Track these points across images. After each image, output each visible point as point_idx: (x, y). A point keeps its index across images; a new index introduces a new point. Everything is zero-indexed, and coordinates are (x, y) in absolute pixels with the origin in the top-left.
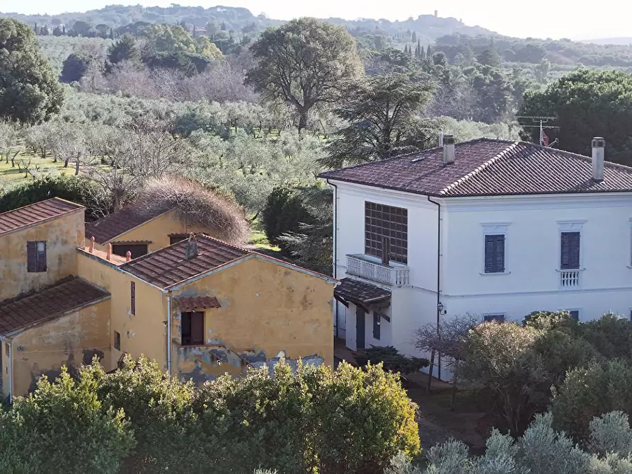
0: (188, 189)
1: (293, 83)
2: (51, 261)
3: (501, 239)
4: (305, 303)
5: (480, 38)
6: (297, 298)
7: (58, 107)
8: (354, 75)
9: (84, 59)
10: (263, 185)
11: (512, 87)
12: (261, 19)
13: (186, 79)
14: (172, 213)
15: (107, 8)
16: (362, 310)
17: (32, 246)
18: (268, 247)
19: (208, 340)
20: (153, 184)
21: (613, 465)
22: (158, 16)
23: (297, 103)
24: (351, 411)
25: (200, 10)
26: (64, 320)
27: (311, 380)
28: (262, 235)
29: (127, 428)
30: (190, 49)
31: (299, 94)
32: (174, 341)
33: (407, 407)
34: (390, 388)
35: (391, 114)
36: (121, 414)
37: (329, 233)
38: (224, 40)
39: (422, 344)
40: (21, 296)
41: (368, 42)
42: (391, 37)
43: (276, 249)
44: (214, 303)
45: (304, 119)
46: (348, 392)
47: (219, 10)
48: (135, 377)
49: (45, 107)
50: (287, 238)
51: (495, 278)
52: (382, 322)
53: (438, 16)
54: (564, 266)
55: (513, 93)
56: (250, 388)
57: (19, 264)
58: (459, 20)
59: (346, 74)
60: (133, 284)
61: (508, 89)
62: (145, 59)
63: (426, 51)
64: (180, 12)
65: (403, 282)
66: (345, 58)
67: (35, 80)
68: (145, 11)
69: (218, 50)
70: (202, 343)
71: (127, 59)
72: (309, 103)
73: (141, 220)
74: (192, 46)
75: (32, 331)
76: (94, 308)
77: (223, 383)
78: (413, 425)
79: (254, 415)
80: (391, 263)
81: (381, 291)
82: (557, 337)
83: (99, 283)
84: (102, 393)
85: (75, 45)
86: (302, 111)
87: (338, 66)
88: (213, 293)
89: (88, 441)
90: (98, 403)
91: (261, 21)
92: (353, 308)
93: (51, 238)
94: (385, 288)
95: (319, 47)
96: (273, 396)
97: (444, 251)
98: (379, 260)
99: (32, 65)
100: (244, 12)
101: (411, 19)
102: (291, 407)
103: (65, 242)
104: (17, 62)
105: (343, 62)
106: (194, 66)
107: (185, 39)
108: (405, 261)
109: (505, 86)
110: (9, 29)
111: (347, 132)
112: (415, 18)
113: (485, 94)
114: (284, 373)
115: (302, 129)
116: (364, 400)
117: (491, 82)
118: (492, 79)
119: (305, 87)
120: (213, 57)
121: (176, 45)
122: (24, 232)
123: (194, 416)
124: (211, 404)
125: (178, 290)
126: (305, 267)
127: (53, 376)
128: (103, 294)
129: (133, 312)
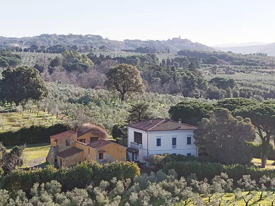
0: (94, 126)
1: (120, 85)
2: (70, 143)
3: (160, 139)
4: (121, 152)
5: (195, 51)
6: (120, 151)
7: (47, 95)
8: (139, 83)
9: (41, 66)
10: (112, 123)
11: (197, 80)
12: (106, 40)
13: (80, 74)
14: (91, 132)
15: (42, 36)
16: (133, 154)
17: (67, 141)
18: (113, 140)
19: (104, 158)
20: (85, 125)
21: (171, 177)
22: (64, 39)
23: (121, 92)
24: (129, 169)
25: (81, 36)
26: (75, 155)
27: (122, 164)
28: (111, 137)
29: (92, 171)
30: (80, 61)
31: (122, 89)
32: (98, 158)
33: (138, 169)
34: (135, 165)
35: (140, 111)
36: (91, 169)
37: (127, 137)
38: (93, 56)
39: (144, 160)
40: (65, 151)
41: (149, 57)
42: (159, 51)
43: (115, 140)
44: (105, 151)
45: (123, 97)
46: (128, 166)
47: (89, 36)
48: (93, 163)
49: (43, 95)
50: (118, 138)
51: (159, 147)
52: (137, 156)
53: (181, 38)
54: (173, 144)
55: (197, 83)
56: (112, 165)
57: (64, 144)
58: (189, 40)
59: (136, 82)
60: (89, 148)
61: (195, 81)
62: (64, 66)
63: (171, 61)
64: (72, 37)
65: (141, 148)
66: (136, 77)
67: (40, 87)
68: (58, 37)
69: (91, 61)
70: (103, 158)
71: (57, 66)
72: (125, 92)
73: (83, 134)
74: (81, 59)
75: (70, 157)
76: (81, 153)
77: (107, 164)
78: (139, 172)
79: (113, 169)
80: (139, 144)
81: (137, 150)
82: (168, 158)
83: (81, 148)
84: (88, 166)
85: (34, 56)
86: (123, 94)
87: (134, 80)
88: (105, 150)
89: (86, 173)
90: (87, 167)
91: (106, 41)
92: (131, 153)
93: (70, 139)
94: (138, 149)
95: (128, 74)
96: (116, 166)
97: (149, 141)
98: (137, 144)
99: (39, 82)
100: (99, 37)
101: (169, 40)
102: (119, 168)
103: (73, 140)
104: (35, 81)
105: (135, 78)
106: (83, 69)
107: (78, 56)
108: (142, 144)
109: (195, 79)
110: (32, 71)
111: (131, 115)
112: (171, 39)
113: (188, 83)
114: (117, 163)
115: (122, 101)
116: (131, 167)
117: (190, 78)
118: (190, 77)
119: (124, 87)
120: (89, 64)
121: (75, 59)
122: (65, 138)
123: (103, 170)
124: (105, 168)
125: (99, 149)
126: (121, 145)
127: (80, 163)
128: (82, 150)
129: (89, 154)
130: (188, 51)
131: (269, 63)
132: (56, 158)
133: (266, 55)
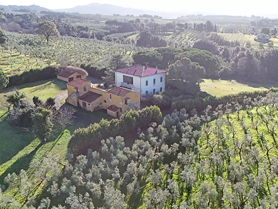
2: (87, 89)
3: (148, 81)
14: (76, 72)
26: (97, 100)
40: (83, 95)
44: (129, 98)
54: (154, 83)
57: (83, 90)
60: (111, 95)
73: (72, 74)
75: (94, 101)
86: (47, 37)
87: (54, 30)
93: (87, 86)
95: (50, 27)
97: (141, 83)
98: (127, 83)
122: (83, 86)
125: (125, 97)
128: (101, 95)
129: (111, 98)
130: (45, 11)
131: (85, 17)
132: (78, 101)
133: (79, 13)
